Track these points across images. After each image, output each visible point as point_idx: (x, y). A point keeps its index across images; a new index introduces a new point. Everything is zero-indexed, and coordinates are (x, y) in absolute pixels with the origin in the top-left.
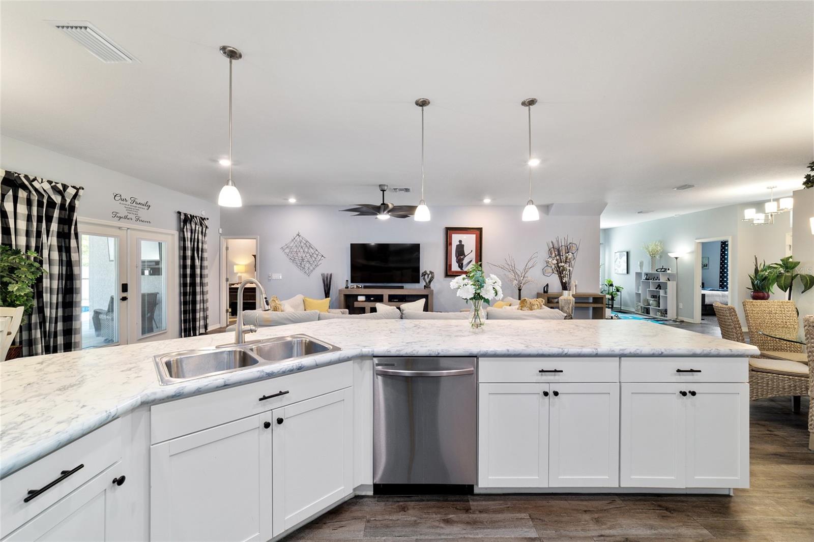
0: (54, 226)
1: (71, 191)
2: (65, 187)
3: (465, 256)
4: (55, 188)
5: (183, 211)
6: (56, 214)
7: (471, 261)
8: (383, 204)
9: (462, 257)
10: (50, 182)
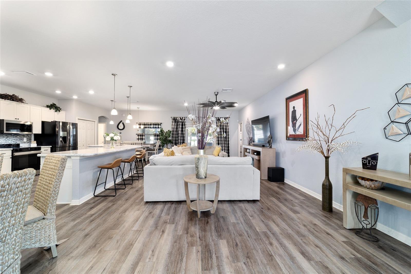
0: (181, 126)
1: (184, 118)
2: (183, 118)
3: (297, 120)
4: (181, 119)
5: (217, 117)
6: (181, 124)
7: (301, 124)
8: (216, 101)
9: (295, 122)
10: (180, 117)
